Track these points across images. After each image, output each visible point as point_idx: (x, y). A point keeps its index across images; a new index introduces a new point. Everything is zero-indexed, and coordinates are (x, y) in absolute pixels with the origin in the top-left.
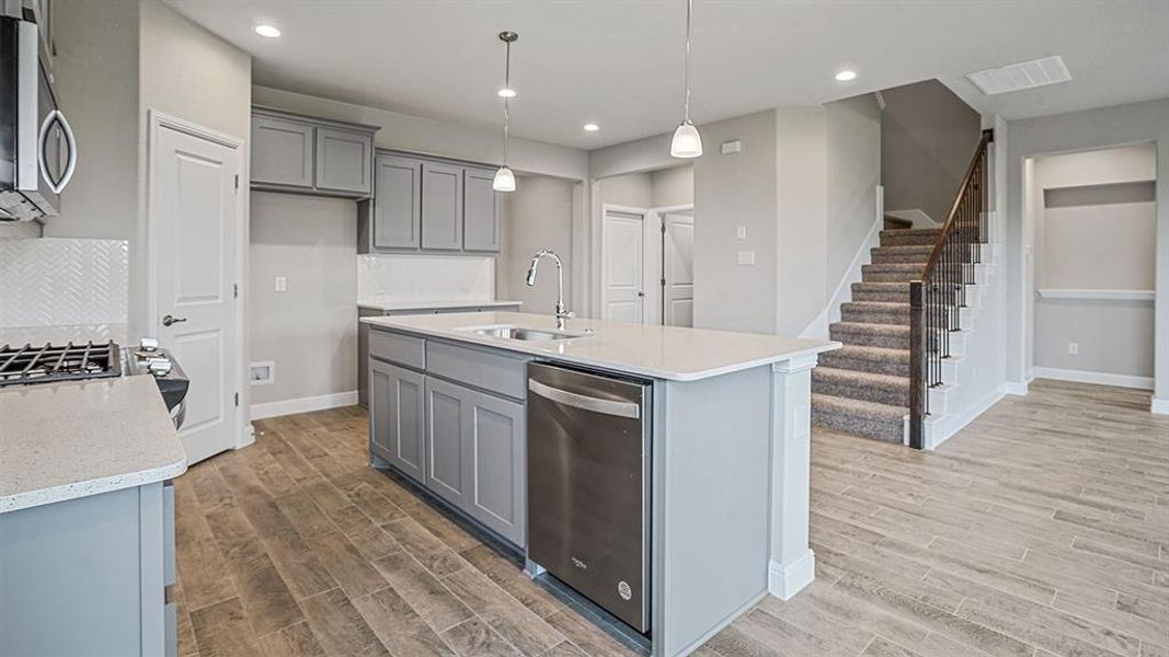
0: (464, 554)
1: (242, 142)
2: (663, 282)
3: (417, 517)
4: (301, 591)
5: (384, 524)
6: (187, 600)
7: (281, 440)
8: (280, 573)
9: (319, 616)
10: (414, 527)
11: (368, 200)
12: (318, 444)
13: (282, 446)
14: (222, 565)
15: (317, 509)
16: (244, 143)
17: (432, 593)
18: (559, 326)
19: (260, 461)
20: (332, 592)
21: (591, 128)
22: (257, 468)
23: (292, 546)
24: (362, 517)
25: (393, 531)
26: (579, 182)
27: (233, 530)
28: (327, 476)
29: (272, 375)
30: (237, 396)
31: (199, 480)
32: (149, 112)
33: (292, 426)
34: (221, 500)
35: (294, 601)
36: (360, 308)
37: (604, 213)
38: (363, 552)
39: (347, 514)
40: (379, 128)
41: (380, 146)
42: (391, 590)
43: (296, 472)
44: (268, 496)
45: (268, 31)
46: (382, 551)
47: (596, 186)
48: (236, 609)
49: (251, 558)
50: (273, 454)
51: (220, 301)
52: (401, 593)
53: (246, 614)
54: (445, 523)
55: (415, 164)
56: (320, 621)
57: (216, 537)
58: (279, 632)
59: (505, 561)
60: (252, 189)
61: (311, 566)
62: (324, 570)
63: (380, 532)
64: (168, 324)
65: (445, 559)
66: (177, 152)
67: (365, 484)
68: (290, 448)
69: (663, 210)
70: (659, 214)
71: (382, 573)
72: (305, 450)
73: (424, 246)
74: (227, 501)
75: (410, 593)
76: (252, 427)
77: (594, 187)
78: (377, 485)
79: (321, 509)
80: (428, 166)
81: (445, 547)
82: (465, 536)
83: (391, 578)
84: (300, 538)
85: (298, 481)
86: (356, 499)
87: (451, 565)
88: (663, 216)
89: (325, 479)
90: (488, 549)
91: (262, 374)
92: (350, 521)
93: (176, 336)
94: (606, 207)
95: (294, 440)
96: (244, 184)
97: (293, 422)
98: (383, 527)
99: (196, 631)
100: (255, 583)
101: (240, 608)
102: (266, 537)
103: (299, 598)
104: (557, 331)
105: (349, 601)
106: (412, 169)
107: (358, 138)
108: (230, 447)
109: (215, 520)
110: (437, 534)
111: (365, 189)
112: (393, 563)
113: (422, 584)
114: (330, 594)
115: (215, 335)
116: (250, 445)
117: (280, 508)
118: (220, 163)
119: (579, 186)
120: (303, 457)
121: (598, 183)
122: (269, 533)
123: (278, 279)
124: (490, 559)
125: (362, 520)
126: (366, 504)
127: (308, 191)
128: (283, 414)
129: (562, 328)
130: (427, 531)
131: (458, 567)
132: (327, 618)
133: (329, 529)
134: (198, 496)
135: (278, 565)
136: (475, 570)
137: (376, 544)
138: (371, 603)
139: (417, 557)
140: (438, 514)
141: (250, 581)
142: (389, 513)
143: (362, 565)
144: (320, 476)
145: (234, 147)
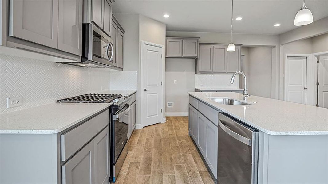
0: (201, 173)
1: (163, 46)
2: (318, 84)
3: (193, 155)
4: (153, 167)
5: (183, 154)
6: (132, 159)
7: (171, 123)
8: (152, 159)
9: (153, 176)
10: (190, 158)
11: (197, 58)
12: (179, 125)
13: (171, 124)
14: (142, 152)
15: (169, 144)
16: (164, 46)
17: (184, 182)
18: (244, 99)
19: (164, 127)
20: (160, 170)
21: (277, 25)
22: (162, 129)
23: (159, 153)
24: (179, 150)
25: (184, 157)
26: (274, 47)
27: (149, 144)
28: (177, 135)
29: (173, 105)
30: (161, 110)
31: (150, 129)
32: (141, 41)
33: (176, 119)
34: (151, 135)
35: (151, 168)
36: (196, 89)
37: (286, 57)
38: (174, 161)
39: (176, 148)
40: (200, 37)
41: (200, 43)
42: (174, 176)
43: (170, 132)
44: (161, 137)
45: (166, 16)
46: (179, 163)
47: (282, 47)
48: (138, 165)
49: (148, 153)
50: (168, 126)
51: (158, 86)
52: (176, 178)
53: (139, 168)
54: (200, 160)
55: (211, 46)
56: (153, 178)
57: (145, 145)
58: (143, 176)
59: (213, 181)
60: (166, 58)
61: (159, 160)
62: (162, 163)
63: (181, 156)
64: (145, 91)
65: (194, 172)
66: (148, 50)
67: (185, 140)
68: (172, 125)
69: (317, 54)
70: (316, 56)
71: (175, 170)
72: (176, 127)
73: (214, 71)
74: (152, 136)
75: (179, 179)
76: (165, 118)
77: (281, 48)
78: (188, 141)
79: (170, 144)
80: (215, 47)
81: (196, 168)
82: (204, 166)
83: (176, 172)
84: (161, 151)
85: (169, 135)
86: (180, 144)
87: (195, 175)
88: (318, 57)
89: (176, 136)
90: (209, 174)
91: (171, 105)
92: (175, 150)
93: (147, 94)
94: (286, 55)
95: (174, 123)
96: (164, 56)
97: (176, 118)
98: (182, 155)
99: (129, 167)
100: (146, 160)
101: (139, 165)
102: (155, 148)
103: (152, 168)
104: (243, 101)
105: (162, 175)
106: (210, 48)
107: (194, 41)
108: (160, 122)
109: (148, 140)
110: (196, 163)
111: (196, 55)
112: (179, 167)
113: (183, 178)
114: (159, 170)
115: (156, 94)
116: (164, 123)
117: (162, 141)
118: (158, 52)
119: (274, 48)
120: (174, 128)
121: (283, 46)
122: (156, 147)
123: (175, 80)
124: (208, 178)
125: (178, 151)
126: (182, 146)
127: (181, 57)
128: (175, 116)
129: (245, 100)
130: (193, 160)
131: (196, 177)
132: (155, 177)
133: (169, 151)
134: (148, 133)
135: (153, 157)
136: (201, 180)
137: (178, 160)
138: (167, 178)
139: (186, 168)
140: (199, 156)
141: (145, 159)
142: (186, 151)
143: (171, 165)
144: (175, 135)
145: (161, 47)
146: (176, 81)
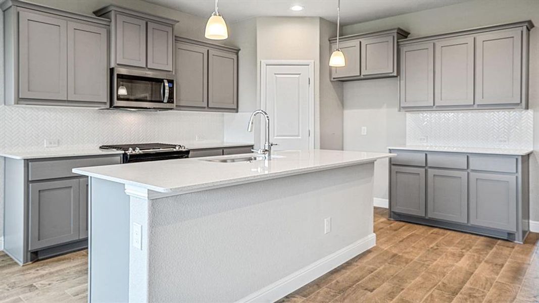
32: (261, 62)
66: (275, 74)
118: (300, 74)
123: (363, 128)
145: (308, 65)
146: (365, 128)
